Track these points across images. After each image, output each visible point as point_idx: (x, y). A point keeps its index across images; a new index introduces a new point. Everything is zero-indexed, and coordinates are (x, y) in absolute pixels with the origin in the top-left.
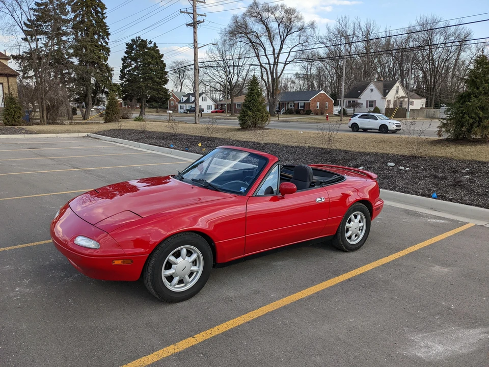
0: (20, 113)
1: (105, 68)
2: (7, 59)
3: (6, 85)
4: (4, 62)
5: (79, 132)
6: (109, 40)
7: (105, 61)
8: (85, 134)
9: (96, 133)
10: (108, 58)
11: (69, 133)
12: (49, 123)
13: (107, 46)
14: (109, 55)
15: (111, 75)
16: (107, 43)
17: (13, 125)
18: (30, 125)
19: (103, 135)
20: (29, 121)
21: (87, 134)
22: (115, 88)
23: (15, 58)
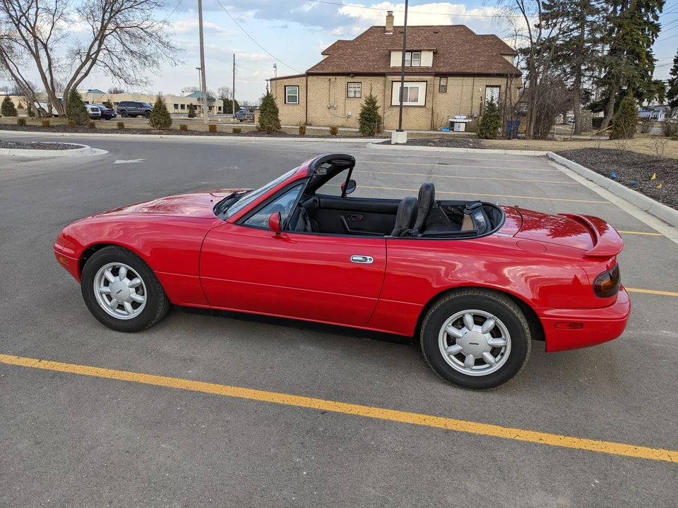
0: (497, 123)
1: (644, 56)
2: (514, 54)
3: (503, 88)
4: (508, 58)
5: (540, 149)
6: (661, 12)
7: (648, 46)
8: (544, 153)
9: (556, 153)
10: (654, 41)
11: (525, 149)
12: (535, 138)
13: (656, 22)
14: (657, 36)
15: (652, 68)
16: (656, 18)
17: (487, 138)
18: (509, 139)
19: (562, 155)
20: (511, 134)
21: (546, 152)
22: (653, 88)
23: (524, 51)
